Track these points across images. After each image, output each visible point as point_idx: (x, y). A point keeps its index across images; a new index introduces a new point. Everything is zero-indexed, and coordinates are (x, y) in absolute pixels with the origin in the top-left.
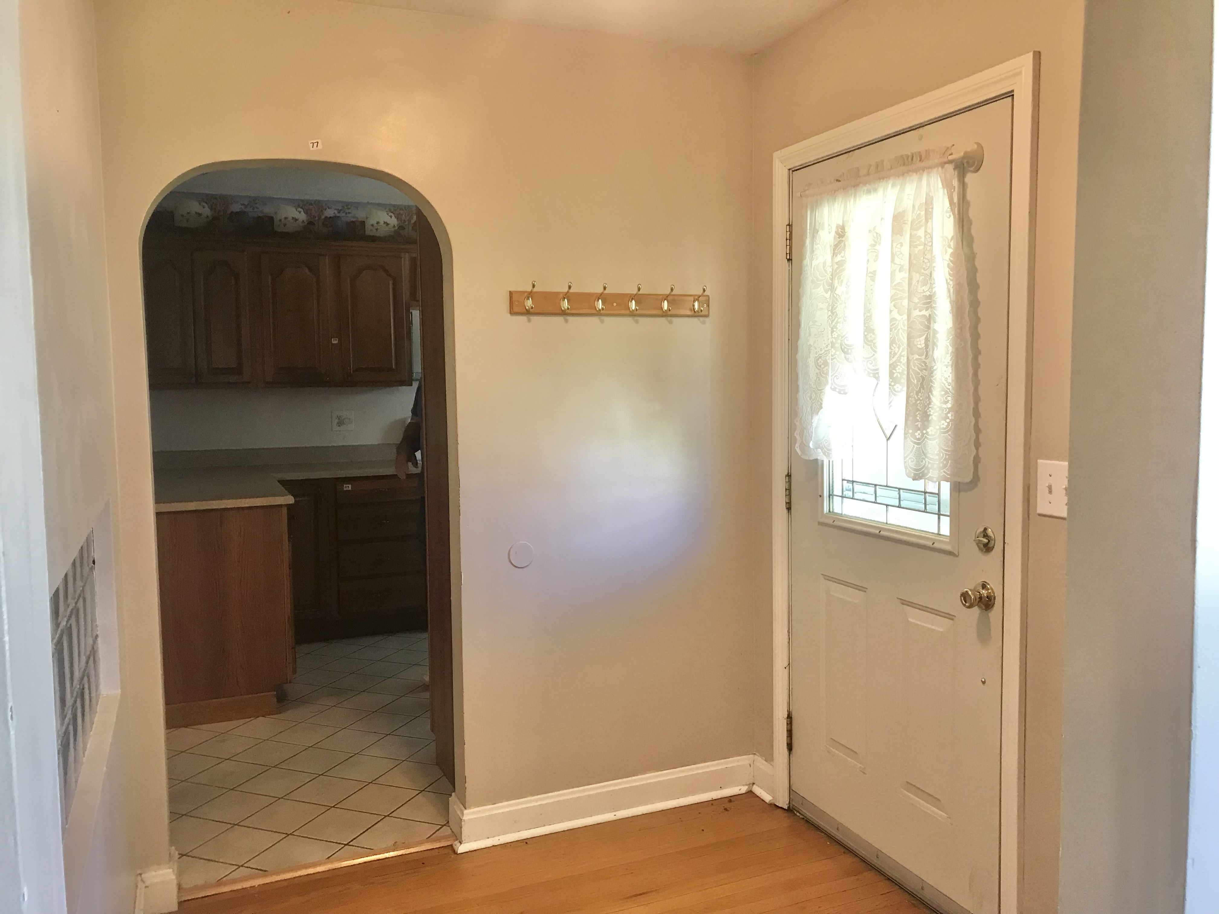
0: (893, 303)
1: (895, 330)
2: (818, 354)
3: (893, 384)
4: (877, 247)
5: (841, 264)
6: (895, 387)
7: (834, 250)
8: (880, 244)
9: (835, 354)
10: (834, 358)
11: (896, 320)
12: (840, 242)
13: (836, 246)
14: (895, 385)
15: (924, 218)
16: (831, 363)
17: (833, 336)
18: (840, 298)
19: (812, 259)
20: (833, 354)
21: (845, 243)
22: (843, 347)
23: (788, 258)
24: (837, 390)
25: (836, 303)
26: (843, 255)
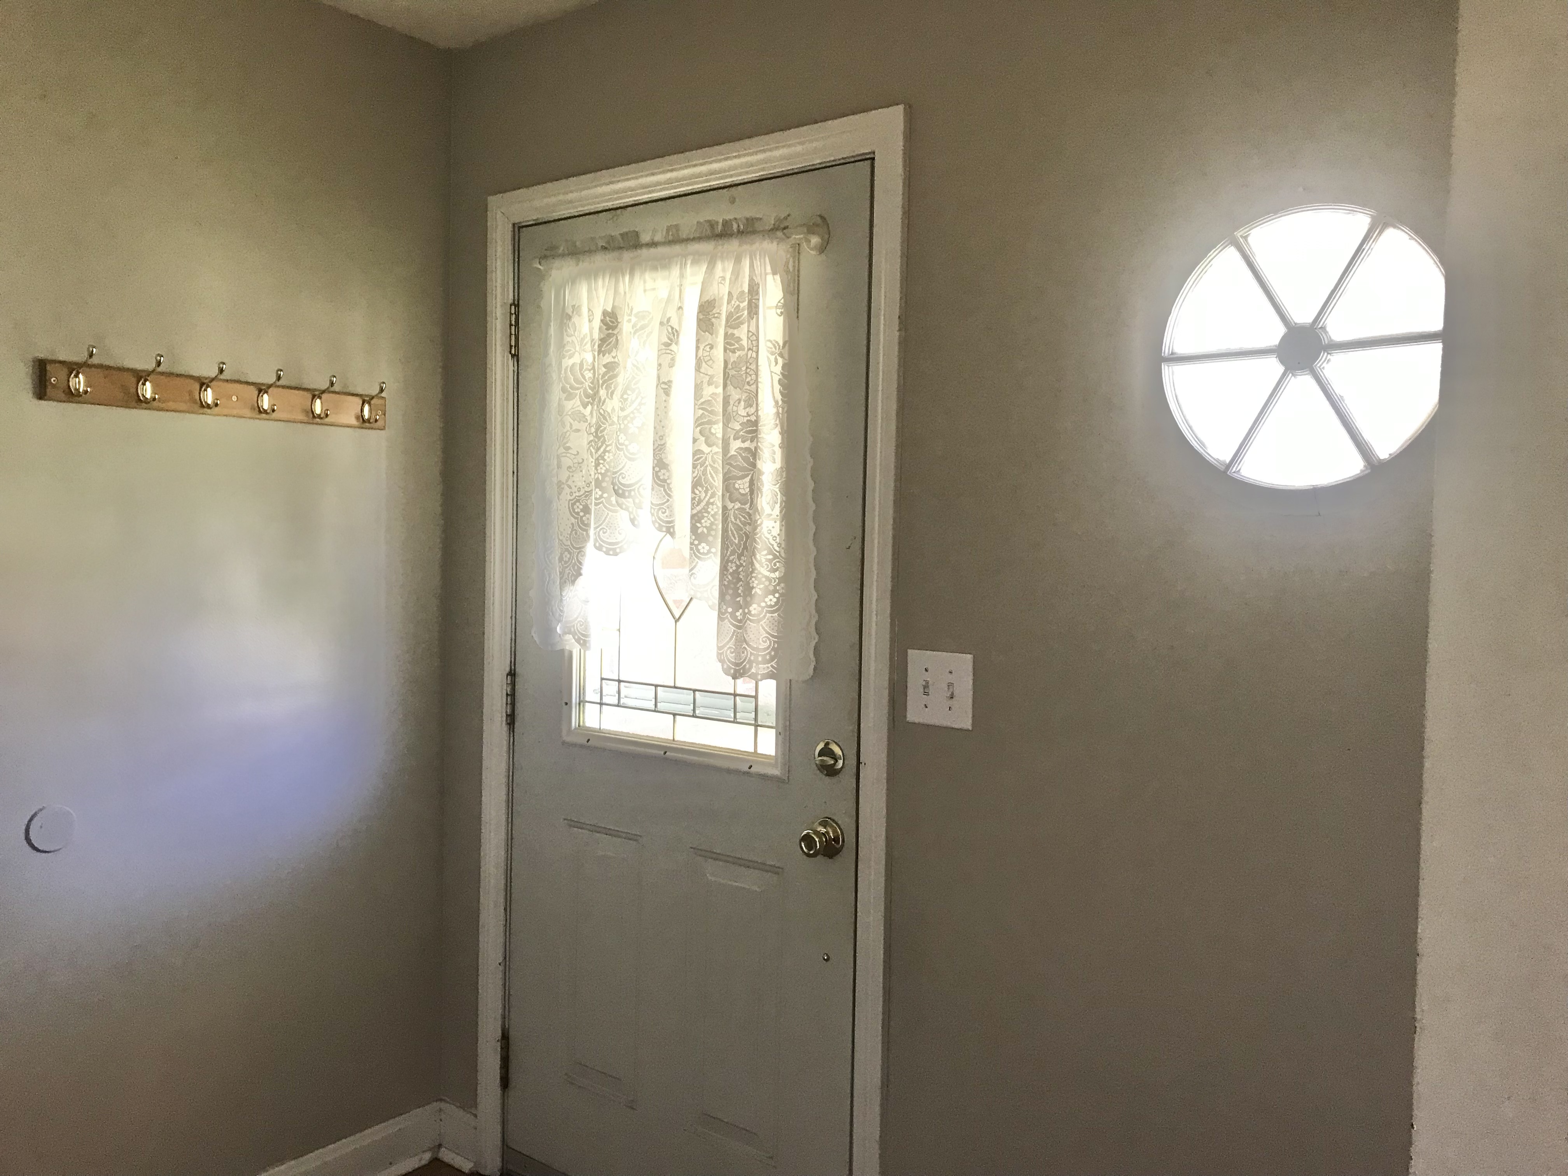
0: (699, 428)
1: (701, 467)
2: (574, 495)
3: (696, 542)
4: (673, 347)
5: (611, 367)
6: (700, 547)
7: (600, 346)
8: (676, 344)
9: (601, 497)
10: (599, 504)
11: (703, 453)
12: (609, 336)
13: (603, 341)
14: (699, 544)
15: (746, 312)
16: (595, 509)
17: (599, 471)
18: (610, 417)
19: (560, 357)
20: (598, 497)
21: (617, 337)
22: (616, 488)
23: (513, 352)
24: (604, 549)
25: (604, 424)
26: (614, 355)
